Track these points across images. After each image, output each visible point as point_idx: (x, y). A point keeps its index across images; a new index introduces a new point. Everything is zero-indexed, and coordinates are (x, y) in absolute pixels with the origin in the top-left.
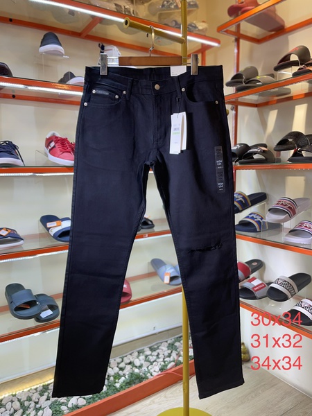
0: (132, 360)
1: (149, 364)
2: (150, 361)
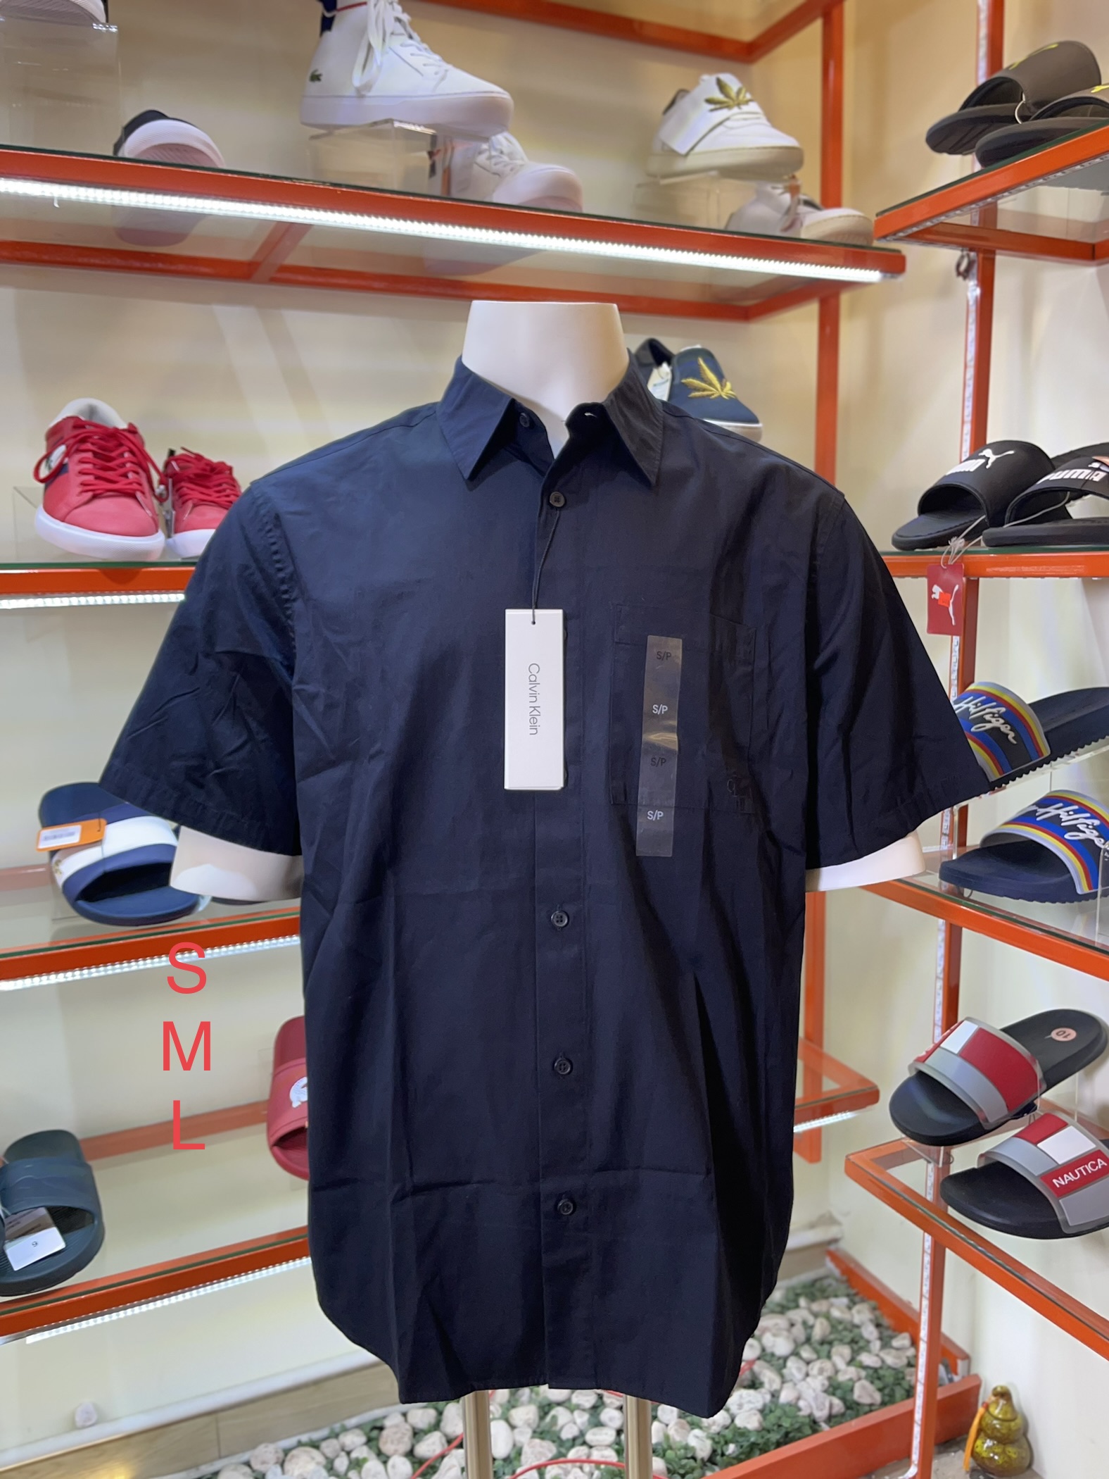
1: (550, 1451)
2: (559, 1438)
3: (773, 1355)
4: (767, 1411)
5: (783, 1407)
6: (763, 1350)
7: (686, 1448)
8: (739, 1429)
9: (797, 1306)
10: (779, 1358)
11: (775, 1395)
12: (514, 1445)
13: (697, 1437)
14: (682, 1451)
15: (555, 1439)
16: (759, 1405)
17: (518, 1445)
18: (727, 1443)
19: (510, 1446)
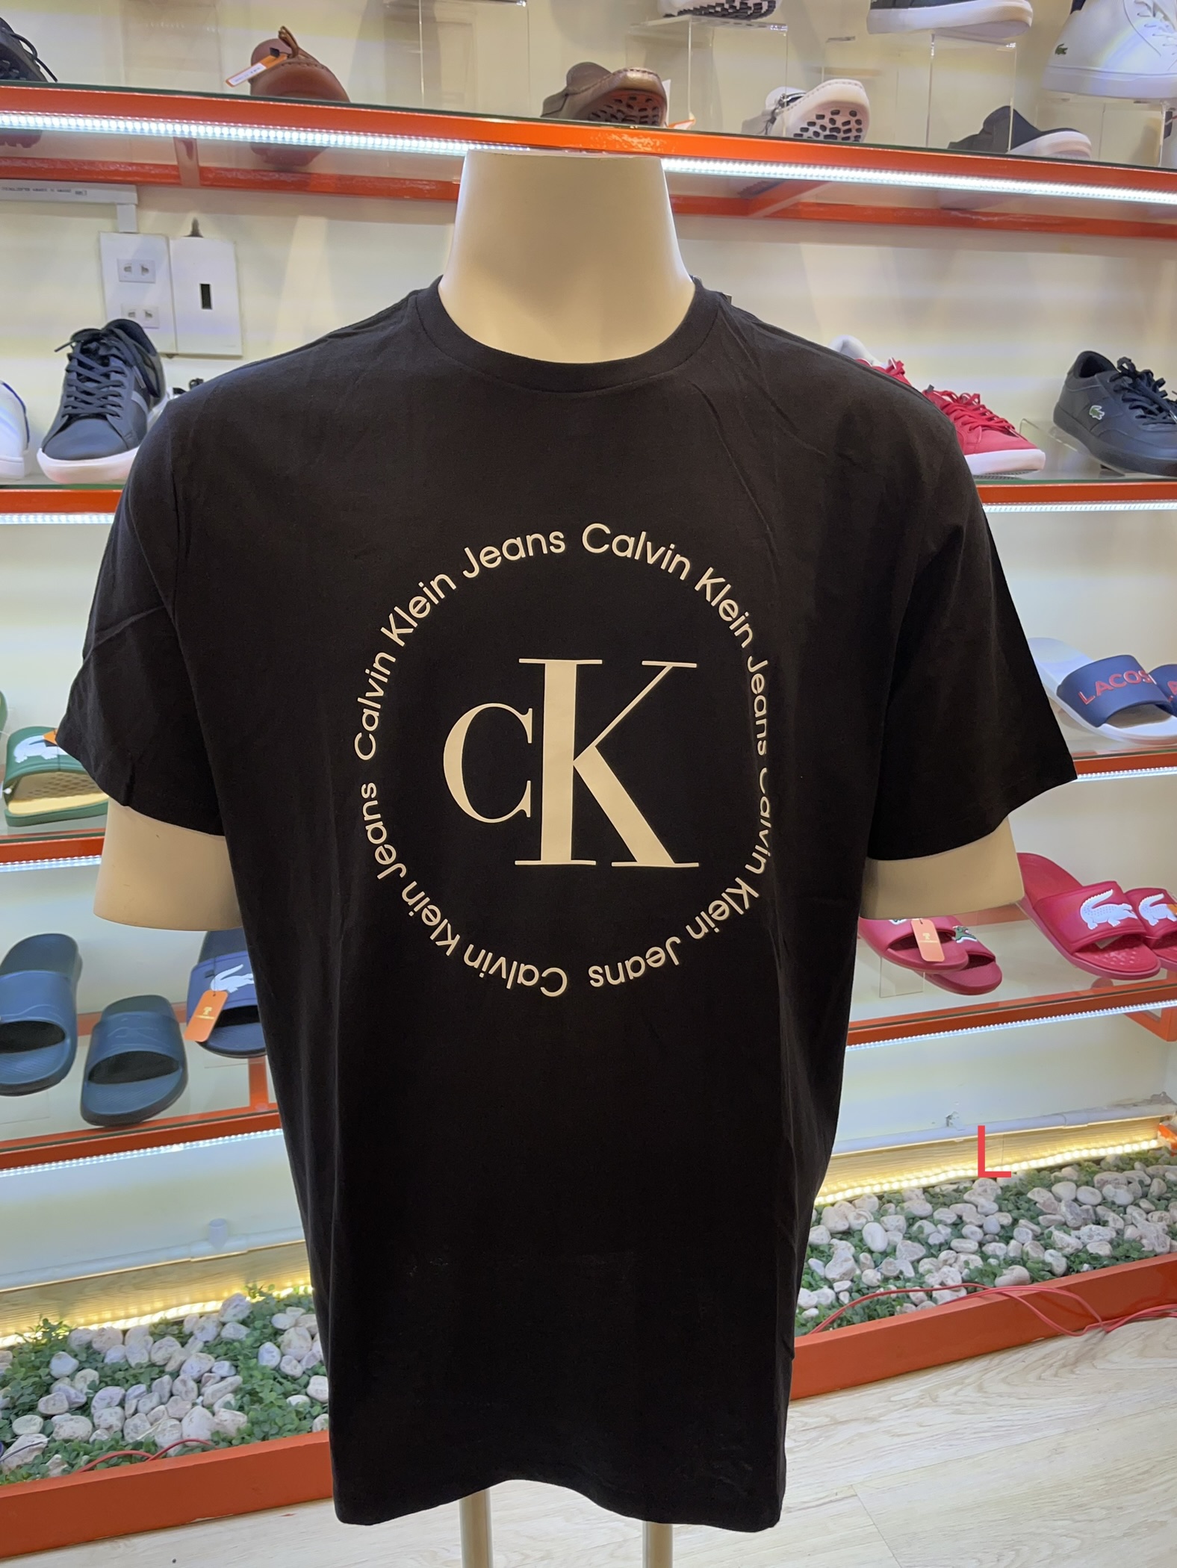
0: (856, 1224)
1: (922, 1251)
2: (927, 1243)
3: (1113, 1203)
4: (1115, 1243)
5: (1129, 1241)
6: (1104, 1199)
7: (1044, 1262)
8: (1092, 1254)
9: (1133, 1168)
10: (1119, 1206)
11: (1119, 1233)
12: (889, 1244)
13: (1051, 1255)
14: (1041, 1265)
15: (924, 1243)
16: (1108, 1238)
17: (893, 1244)
18: (1081, 1263)
19: (886, 1244)
